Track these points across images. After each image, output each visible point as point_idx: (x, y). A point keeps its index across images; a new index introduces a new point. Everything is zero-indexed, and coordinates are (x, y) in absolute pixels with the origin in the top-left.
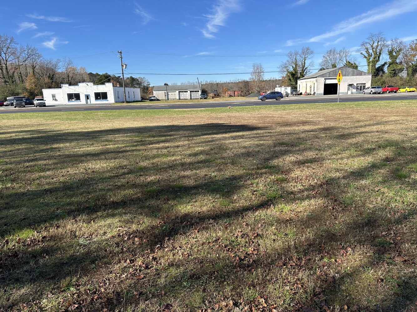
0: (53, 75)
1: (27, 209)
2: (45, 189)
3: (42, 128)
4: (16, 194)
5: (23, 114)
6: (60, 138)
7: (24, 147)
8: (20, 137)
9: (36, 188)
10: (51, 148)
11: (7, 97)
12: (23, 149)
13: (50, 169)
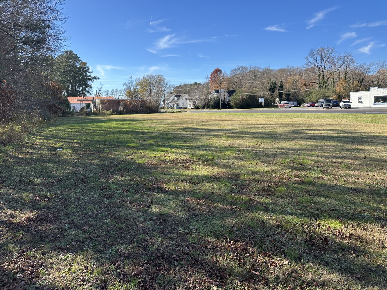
0: (363, 79)
1: (336, 201)
2: (352, 188)
3: (348, 129)
4: (326, 185)
5: (330, 114)
6: (366, 140)
7: (331, 144)
8: (329, 135)
9: (343, 184)
10: (356, 149)
11: (319, 99)
12: (330, 146)
13: (356, 169)
